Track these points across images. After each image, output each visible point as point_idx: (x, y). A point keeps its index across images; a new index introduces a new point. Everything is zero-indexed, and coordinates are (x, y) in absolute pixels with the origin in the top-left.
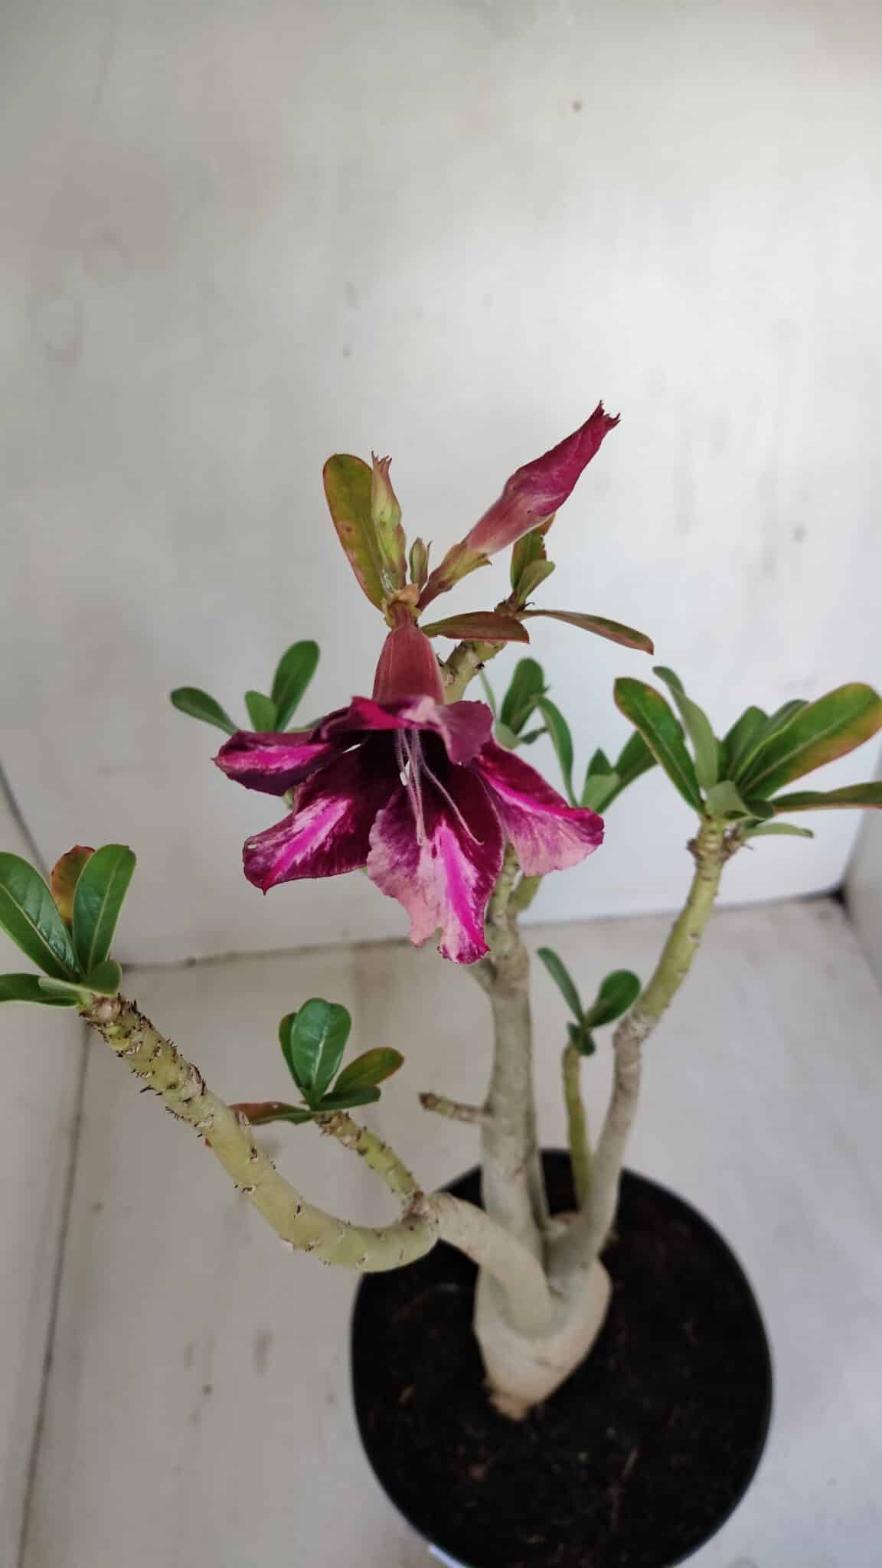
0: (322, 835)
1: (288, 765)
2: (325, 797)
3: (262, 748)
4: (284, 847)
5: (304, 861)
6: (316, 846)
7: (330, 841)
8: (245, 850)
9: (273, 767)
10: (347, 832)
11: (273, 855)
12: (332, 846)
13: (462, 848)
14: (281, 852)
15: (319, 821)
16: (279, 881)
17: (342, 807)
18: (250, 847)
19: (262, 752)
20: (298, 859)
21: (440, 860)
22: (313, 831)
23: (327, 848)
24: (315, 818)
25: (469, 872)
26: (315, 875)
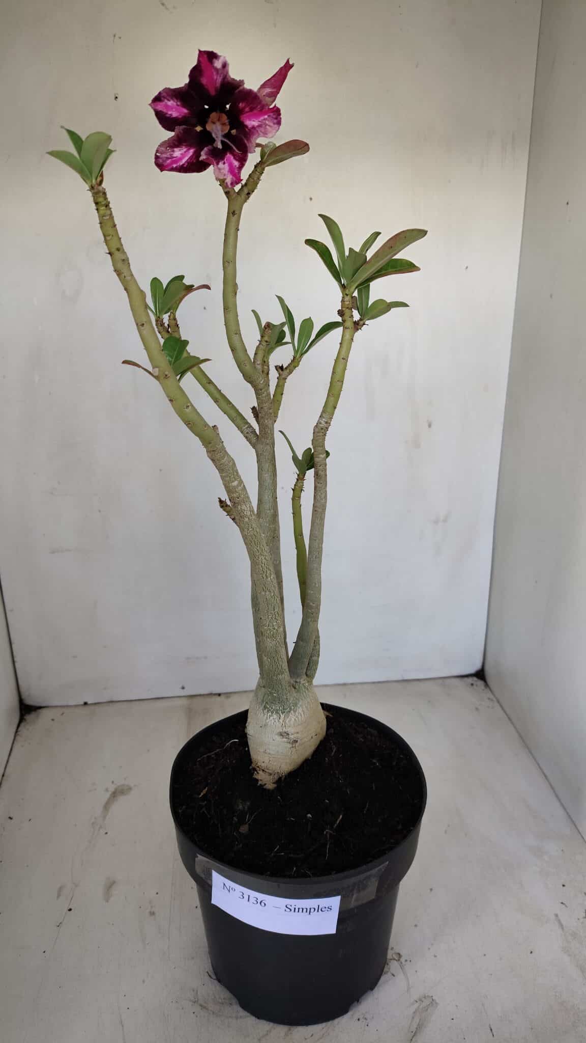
0: (184, 161)
1: (175, 114)
2: (186, 146)
3: (166, 101)
4: (170, 160)
5: (176, 167)
6: (181, 164)
7: (186, 164)
8: (156, 155)
9: (170, 113)
10: (193, 161)
11: (164, 161)
12: (187, 166)
13: (235, 158)
14: (169, 161)
15: (183, 155)
16: (166, 170)
17: (191, 151)
18: (158, 154)
19: (166, 103)
20: (174, 166)
21: (226, 165)
22: (181, 159)
23: (185, 166)
24: (182, 154)
25: (236, 164)
26: (180, 171)
